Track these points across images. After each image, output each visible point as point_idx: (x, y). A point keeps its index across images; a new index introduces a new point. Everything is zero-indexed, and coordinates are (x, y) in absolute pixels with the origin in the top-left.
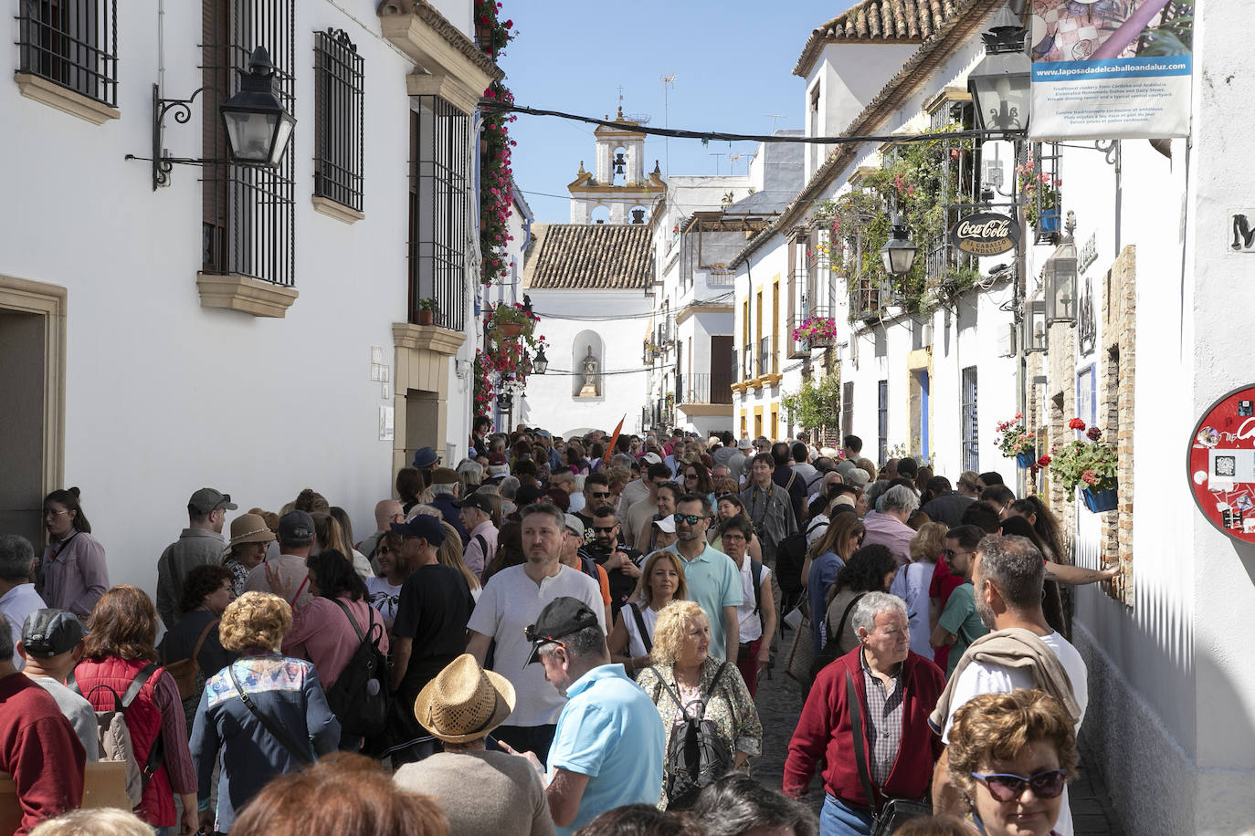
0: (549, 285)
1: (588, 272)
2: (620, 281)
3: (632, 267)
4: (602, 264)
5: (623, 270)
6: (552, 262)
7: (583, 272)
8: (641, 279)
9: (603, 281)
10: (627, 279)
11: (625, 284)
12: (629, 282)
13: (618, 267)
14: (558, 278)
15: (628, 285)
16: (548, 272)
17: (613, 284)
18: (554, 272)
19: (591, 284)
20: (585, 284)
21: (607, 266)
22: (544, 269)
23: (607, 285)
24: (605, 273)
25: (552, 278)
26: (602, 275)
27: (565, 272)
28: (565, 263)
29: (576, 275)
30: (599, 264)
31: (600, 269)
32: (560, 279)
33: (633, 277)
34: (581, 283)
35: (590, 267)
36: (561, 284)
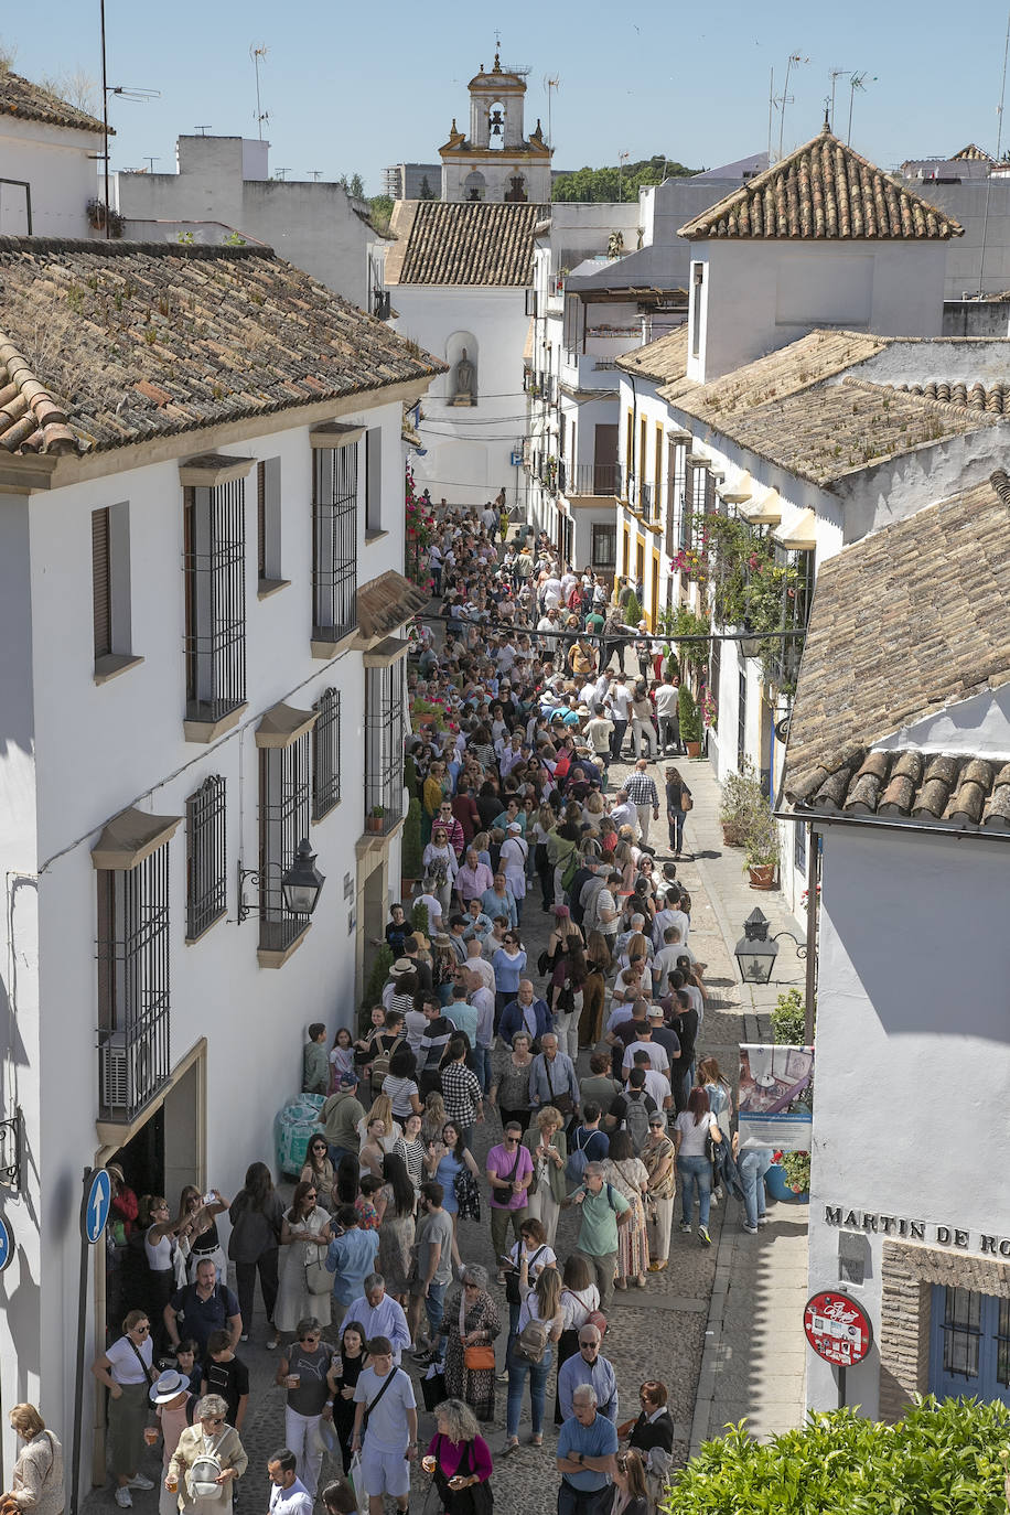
0: (420, 280)
1: (463, 264)
2: (498, 276)
3: (511, 259)
4: (478, 253)
5: (501, 262)
6: (422, 251)
7: (456, 263)
8: (521, 274)
9: (479, 276)
10: (505, 273)
11: (503, 280)
12: (507, 277)
13: (495, 257)
14: (429, 271)
15: (507, 281)
16: (419, 263)
17: (490, 280)
18: (425, 263)
19: (465, 279)
20: (459, 279)
21: (483, 257)
22: (414, 259)
23: (484, 281)
24: (481, 265)
25: (423, 271)
26: (478, 267)
27: (437, 264)
28: (437, 253)
29: (449, 267)
30: (474, 255)
31: (476, 261)
32: (432, 273)
33: (512, 271)
34: (454, 278)
35: (464, 257)
36: (433, 279)
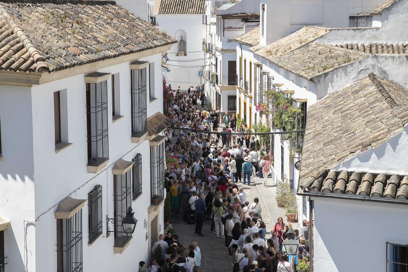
0: (166, 13)
1: (181, 7)
2: (193, 11)
3: (197, 5)
4: (186, 3)
5: (194, 6)
6: (166, 3)
7: (178, 7)
8: (201, 10)
9: (186, 11)
10: (195, 10)
11: (195, 12)
12: (196, 11)
13: (192, 4)
14: (169, 9)
15: (196, 12)
16: (165, 7)
17: (190, 12)
18: (167, 7)
19: (182, 12)
20: (179, 12)
21: (188, 4)
22: (164, 5)
23: (188, 13)
24: (187, 7)
25: (167, 9)
26: (186, 8)
27: (172, 7)
28: (171, 3)
29: (176, 8)
30: (184, 4)
31: (185, 6)
32: (170, 10)
33: (198, 9)
34: (177, 12)
35: (181, 4)
36: (170, 12)
